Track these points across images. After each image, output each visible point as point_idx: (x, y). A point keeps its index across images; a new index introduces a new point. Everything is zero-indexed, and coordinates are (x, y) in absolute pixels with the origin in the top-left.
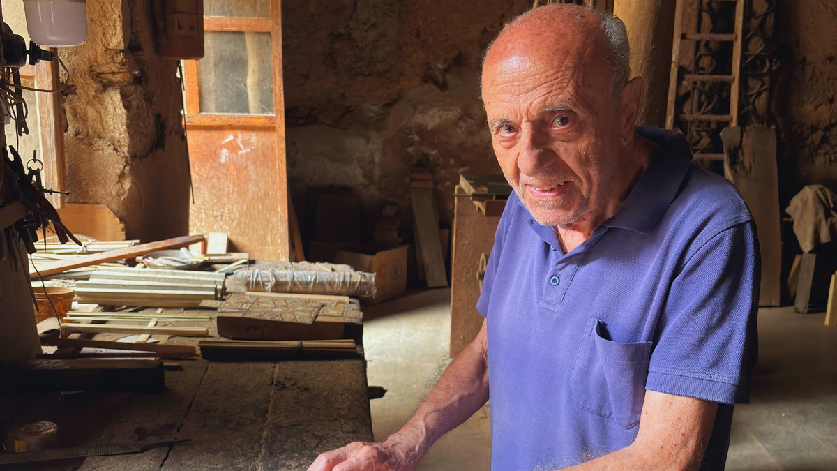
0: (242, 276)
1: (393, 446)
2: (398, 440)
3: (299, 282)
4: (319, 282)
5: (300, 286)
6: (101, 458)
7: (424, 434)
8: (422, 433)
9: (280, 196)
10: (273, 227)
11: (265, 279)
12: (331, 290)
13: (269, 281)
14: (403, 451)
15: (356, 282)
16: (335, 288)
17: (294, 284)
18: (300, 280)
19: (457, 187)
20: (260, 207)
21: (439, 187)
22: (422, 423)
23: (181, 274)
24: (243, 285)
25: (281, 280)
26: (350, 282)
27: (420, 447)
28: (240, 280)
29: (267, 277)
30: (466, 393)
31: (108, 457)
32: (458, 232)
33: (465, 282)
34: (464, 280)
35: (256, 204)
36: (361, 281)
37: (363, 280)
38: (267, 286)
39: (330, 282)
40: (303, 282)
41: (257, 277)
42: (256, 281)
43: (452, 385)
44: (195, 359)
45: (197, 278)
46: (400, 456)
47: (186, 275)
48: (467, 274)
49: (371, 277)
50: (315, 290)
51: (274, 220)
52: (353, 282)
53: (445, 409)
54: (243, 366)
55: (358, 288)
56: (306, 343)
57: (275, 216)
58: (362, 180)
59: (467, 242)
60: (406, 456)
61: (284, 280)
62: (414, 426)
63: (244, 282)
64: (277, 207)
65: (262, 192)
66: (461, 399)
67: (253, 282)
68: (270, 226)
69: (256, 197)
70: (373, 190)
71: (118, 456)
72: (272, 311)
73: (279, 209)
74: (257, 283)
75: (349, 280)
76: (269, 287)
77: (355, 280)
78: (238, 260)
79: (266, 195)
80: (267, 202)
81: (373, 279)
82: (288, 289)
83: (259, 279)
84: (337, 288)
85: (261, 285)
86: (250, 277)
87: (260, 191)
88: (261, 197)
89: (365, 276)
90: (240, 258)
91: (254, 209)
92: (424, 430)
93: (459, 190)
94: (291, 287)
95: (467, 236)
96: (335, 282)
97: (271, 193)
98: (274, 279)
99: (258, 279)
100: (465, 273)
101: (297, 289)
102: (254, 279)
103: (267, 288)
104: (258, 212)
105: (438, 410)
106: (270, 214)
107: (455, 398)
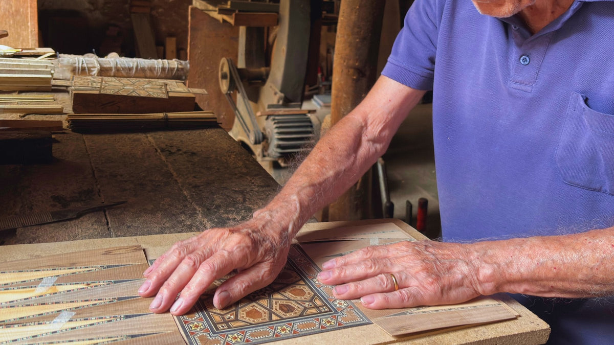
0: (68, 62)
1: (264, 226)
2: (268, 217)
3: (123, 68)
4: (141, 68)
5: (123, 72)
6: (35, 228)
7: (298, 210)
8: (296, 209)
9: (31, 12)
10: (23, 40)
11: (90, 66)
12: (152, 75)
13: (95, 67)
14: (275, 232)
15: (174, 68)
16: (155, 73)
17: (118, 70)
18: (123, 66)
19: (190, 7)
20: (11, 22)
21: (154, 13)
22: (294, 197)
23: (7, 61)
24: (70, 72)
25: (105, 66)
26: (168, 68)
27: (294, 224)
28: (66, 66)
29: (92, 63)
30: (343, 168)
31: (42, 226)
32: (192, 43)
33: (197, 84)
34: (197, 82)
35: (7, 20)
36: (178, 68)
37: (180, 66)
38: (92, 71)
39: (150, 68)
40: (126, 68)
41: (82, 64)
42: (82, 67)
43: (327, 158)
44: (64, 133)
45: (28, 64)
46: (273, 237)
47: (12, 61)
48: (199, 77)
49: (186, 64)
50: (137, 75)
51: (25, 33)
52: (171, 68)
53: (320, 184)
54: (118, 136)
55: (175, 74)
56: (171, 115)
57: (25, 30)
58: (87, 5)
59: (199, 51)
60: (281, 237)
61: (108, 66)
62: (287, 202)
63: (71, 68)
64: (28, 22)
65: (13, 9)
66: (337, 175)
67: (79, 67)
68: (21, 38)
69: (7, 13)
70: (97, 14)
71: (53, 225)
72: (123, 88)
73: (29, 24)
74: (83, 69)
75: (167, 67)
76: (95, 72)
77: (173, 66)
78: (45, 53)
79: (17, 11)
80: (18, 18)
81: (189, 66)
82: (112, 74)
83: (85, 65)
84: (157, 73)
85: (87, 71)
86: (75, 63)
87: (11, 8)
88: (13, 14)
89: (181, 64)
90: (46, 51)
91: (6, 24)
92: (298, 205)
93: (192, 9)
94: (115, 73)
95: (200, 47)
96: (155, 68)
97: (21, 10)
98: (99, 65)
99: (83, 66)
100: (197, 76)
101: (120, 75)
102: (80, 65)
103: (93, 73)
104: (10, 26)
105: (313, 185)
106: (20, 28)
107: (331, 173)
